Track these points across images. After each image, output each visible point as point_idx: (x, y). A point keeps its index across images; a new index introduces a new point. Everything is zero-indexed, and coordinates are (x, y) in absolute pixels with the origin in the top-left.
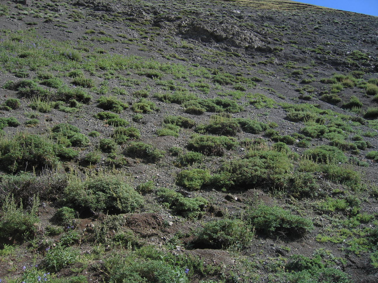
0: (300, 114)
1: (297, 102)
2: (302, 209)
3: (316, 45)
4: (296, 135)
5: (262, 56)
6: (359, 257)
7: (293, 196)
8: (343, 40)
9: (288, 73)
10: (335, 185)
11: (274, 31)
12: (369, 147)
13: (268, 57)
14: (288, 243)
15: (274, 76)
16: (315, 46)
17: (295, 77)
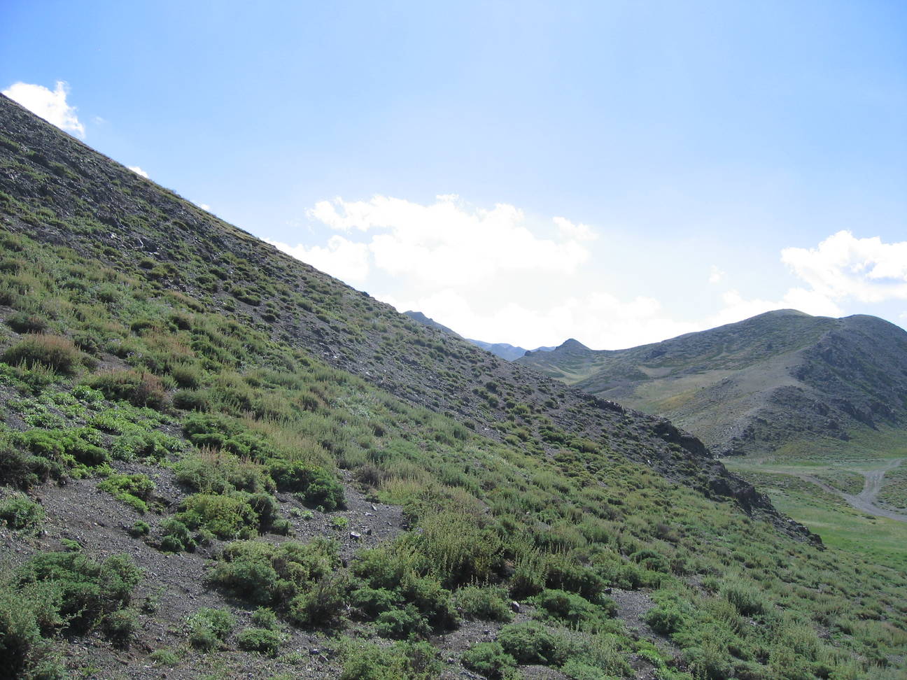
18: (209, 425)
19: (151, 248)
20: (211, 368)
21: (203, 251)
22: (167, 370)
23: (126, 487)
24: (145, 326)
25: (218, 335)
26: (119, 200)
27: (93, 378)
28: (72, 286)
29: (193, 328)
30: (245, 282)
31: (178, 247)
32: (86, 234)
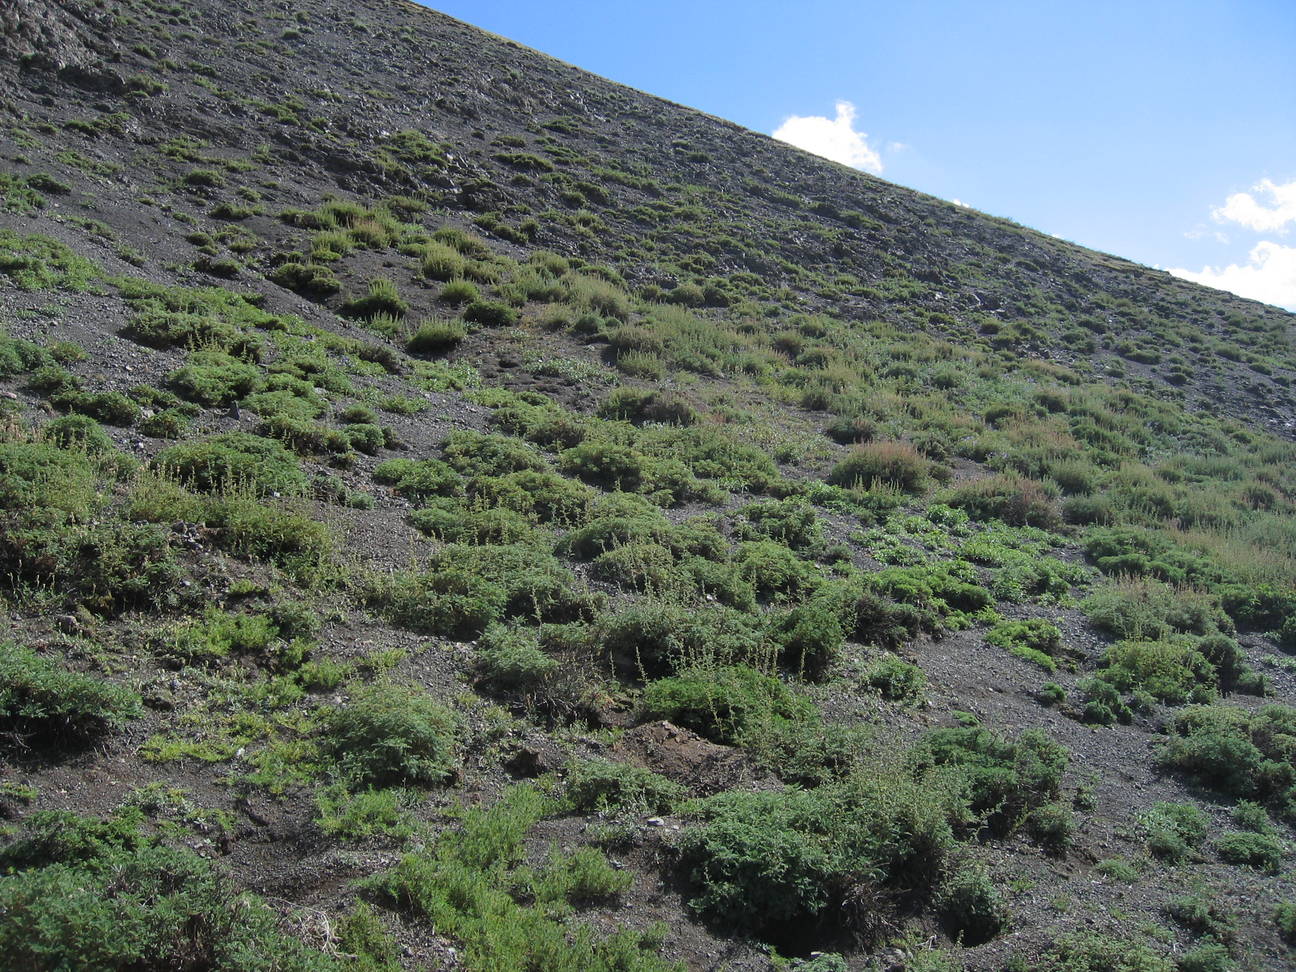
0: (175, 322)
1: (189, 281)
2: (113, 650)
3: (282, 93)
4: (146, 395)
5: (84, 103)
6: (280, 803)
7: (87, 604)
8: (374, 91)
9: (171, 175)
10: (244, 568)
11: (139, 19)
12: (391, 446)
13: (104, 109)
14: (33, 771)
15: (121, 181)
16: (279, 97)
17: (195, 193)
18: (1120, 542)
19: (991, 304)
20: (1104, 462)
21: (1065, 296)
22: (1043, 472)
23: (1022, 637)
24: (1003, 413)
25: (1106, 413)
26: (938, 245)
27: (950, 493)
28: (896, 373)
29: (1070, 408)
30: (1132, 332)
31: (1028, 297)
32: (902, 299)
